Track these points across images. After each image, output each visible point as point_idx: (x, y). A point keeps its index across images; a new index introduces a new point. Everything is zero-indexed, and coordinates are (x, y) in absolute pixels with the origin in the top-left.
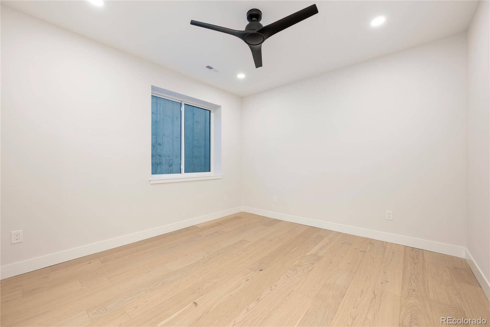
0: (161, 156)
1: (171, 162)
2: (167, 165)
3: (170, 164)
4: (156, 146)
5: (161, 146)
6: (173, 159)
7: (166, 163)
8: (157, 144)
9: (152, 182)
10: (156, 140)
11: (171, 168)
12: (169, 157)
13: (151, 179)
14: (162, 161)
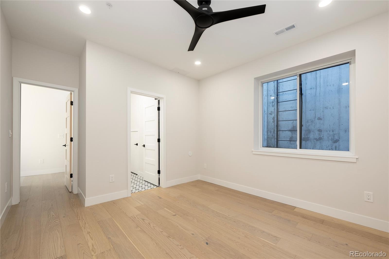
0: (322, 130)
1: (336, 137)
2: (330, 141)
3: (335, 140)
4: (315, 121)
5: (321, 120)
6: (339, 134)
7: (328, 137)
8: (316, 118)
9: (254, 153)
10: (315, 115)
11: (337, 144)
12: (333, 131)
13: (253, 150)
14: (323, 136)
